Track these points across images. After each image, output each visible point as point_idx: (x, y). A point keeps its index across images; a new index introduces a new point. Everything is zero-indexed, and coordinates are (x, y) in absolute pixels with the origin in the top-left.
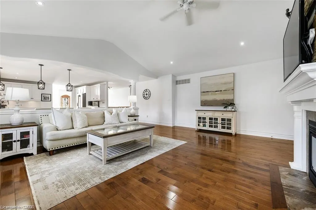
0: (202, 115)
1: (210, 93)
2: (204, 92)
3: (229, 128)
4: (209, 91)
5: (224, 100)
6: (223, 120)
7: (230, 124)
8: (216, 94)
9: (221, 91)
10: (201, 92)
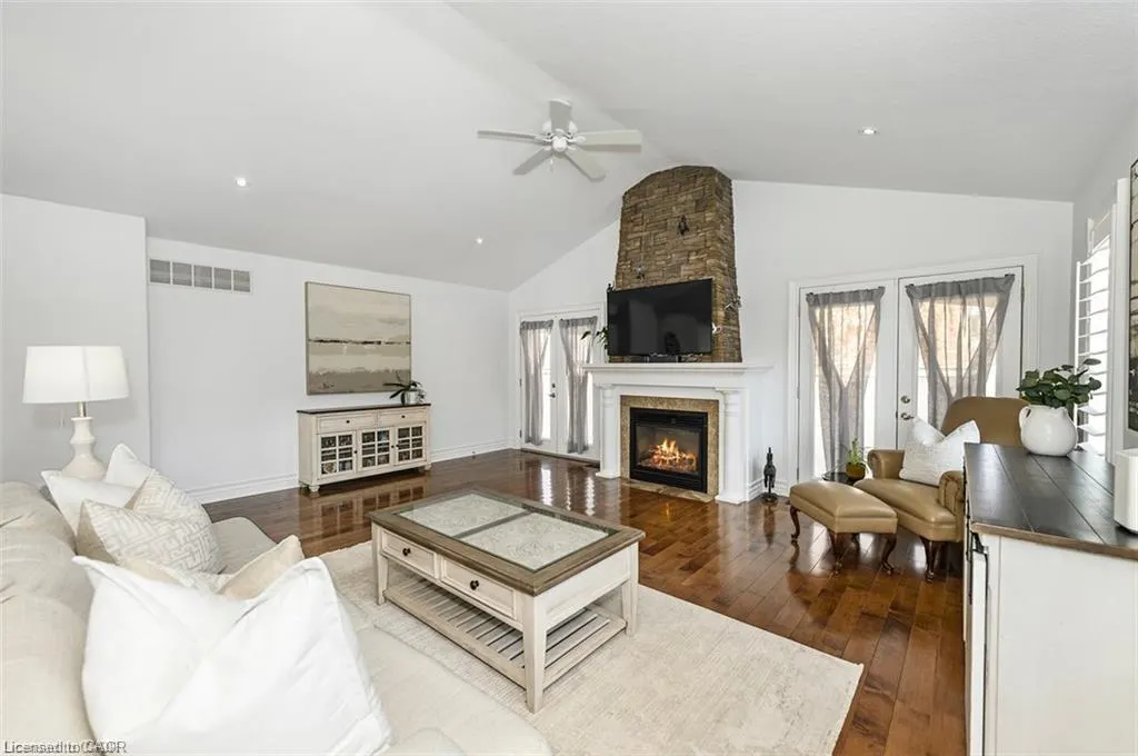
0: (334, 426)
1: (345, 346)
2: (321, 341)
3: (419, 454)
4: (341, 339)
5: (387, 371)
6: (403, 433)
7: (418, 443)
8: (364, 353)
9: (379, 343)
10: (308, 340)
